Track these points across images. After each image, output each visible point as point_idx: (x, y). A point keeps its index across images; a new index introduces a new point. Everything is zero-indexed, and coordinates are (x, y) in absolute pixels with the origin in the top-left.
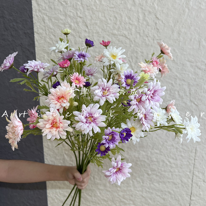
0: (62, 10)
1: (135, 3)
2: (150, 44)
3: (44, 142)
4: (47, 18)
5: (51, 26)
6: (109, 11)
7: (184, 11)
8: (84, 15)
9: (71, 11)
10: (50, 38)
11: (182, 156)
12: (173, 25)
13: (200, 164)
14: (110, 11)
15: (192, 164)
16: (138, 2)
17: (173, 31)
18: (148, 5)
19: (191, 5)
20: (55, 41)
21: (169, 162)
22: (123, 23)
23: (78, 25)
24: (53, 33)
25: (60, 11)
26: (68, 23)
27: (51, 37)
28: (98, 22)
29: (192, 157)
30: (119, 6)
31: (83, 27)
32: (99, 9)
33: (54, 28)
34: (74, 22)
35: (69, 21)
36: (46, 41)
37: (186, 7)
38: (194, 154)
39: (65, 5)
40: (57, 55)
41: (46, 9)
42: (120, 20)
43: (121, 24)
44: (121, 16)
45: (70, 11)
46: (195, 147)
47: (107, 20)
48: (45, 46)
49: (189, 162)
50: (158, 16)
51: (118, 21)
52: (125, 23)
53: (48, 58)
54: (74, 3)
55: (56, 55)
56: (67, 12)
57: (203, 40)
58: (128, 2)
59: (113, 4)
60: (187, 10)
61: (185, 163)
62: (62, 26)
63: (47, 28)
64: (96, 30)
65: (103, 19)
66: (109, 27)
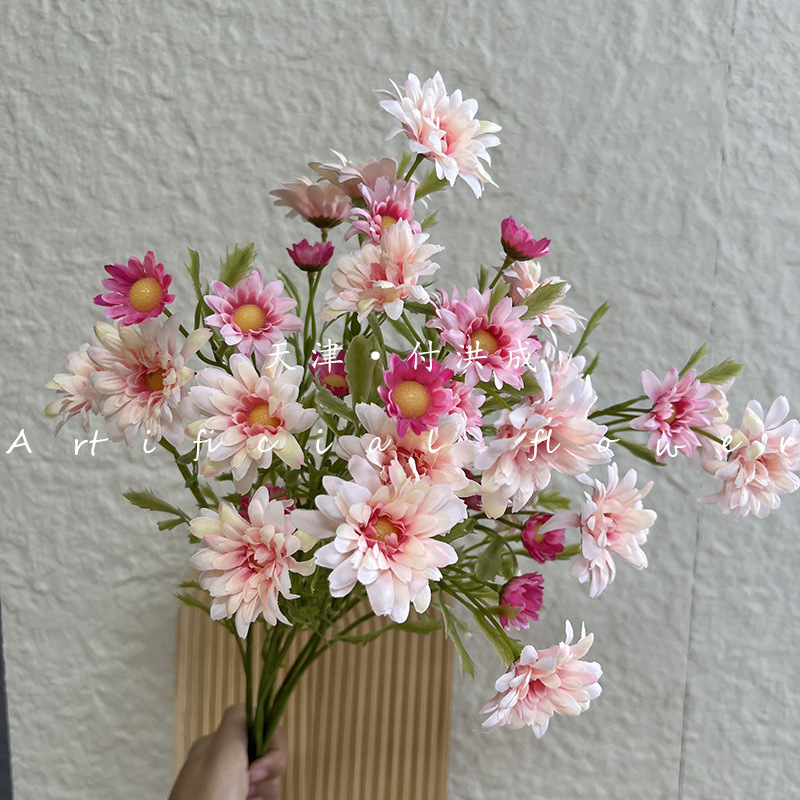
0: (86, 67)
1: (394, 40)
2: (464, 215)
3: (4, 638)
4: (26, 101)
5: (42, 134)
6: (287, 73)
7: (608, 72)
8: (180, 87)
9: (125, 73)
10: (38, 184)
11: (622, 721)
12: (561, 134)
13: (710, 760)
14: (291, 70)
15: (673, 759)
16: (408, 34)
17: (563, 160)
18: (450, 45)
19: (640, 48)
20: (58, 196)
21: (567, 747)
22: (347, 125)
23: (155, 133)
24: (50, 165)
25: (80, 70)
26: (112, 123)
27: (41, 181)
28: (239, 117)
29: (671, 728)
30: (329, 50)
31: (178, 139)
32: (243, 62)
33: (52, 140)
34: (138, 119)
35: (117, 114)
36: (18, 197)
37: (616, 56)
38: (680, 714)
39: (102, 47)
40: (65, 257)
41: (19, 62)
42: (334, 110)
43: (336, 127)
44: (337, 93)
45: (121, 73)
46: (683, 680)
47: (277, 108)
48: (17, 218)
49: (658, 753)
50: (497, 92)
51: (325, 113)
52: (353, 125)
53: (26, 269)
54: (136, 40)
55: (59, 254)
56: (107, 77)
57: (697, 200)
58: (366, 33)
59: (301, 44)
60: (620, 69)
61: (640, 756)
62: (89, 134)
63: (23, 141)
64: (231, 151)
65: (262, 104)
66: (286, 139)
